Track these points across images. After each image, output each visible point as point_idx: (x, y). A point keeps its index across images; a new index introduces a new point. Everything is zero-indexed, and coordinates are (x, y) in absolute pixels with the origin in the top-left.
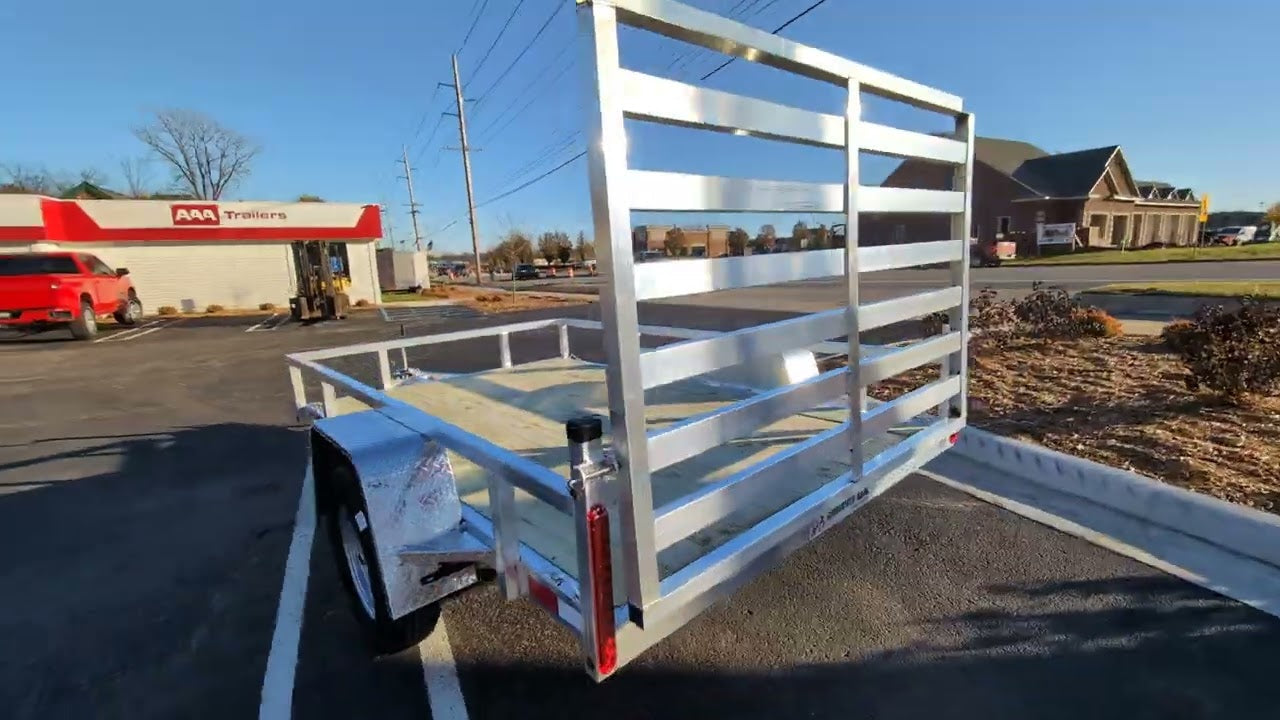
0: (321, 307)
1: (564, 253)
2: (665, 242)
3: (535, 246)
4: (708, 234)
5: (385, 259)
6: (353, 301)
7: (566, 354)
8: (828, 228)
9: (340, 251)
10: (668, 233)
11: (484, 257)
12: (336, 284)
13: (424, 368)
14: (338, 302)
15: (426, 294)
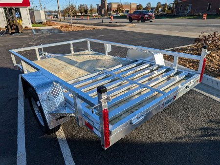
0: (14, 29)
1: (86, 11)
2: (117, 8)
3: (77, 9)
4: (130, 6)
5: (32, 12)
6: (24, 27)
7: (89, 49)
8: (168, 4)
9: (18, 11)
10: (118, 5)
11: (62, 12)
12: (18, 21)
13: (48, 52)
14: (19, 28)
15: (45, 25)
